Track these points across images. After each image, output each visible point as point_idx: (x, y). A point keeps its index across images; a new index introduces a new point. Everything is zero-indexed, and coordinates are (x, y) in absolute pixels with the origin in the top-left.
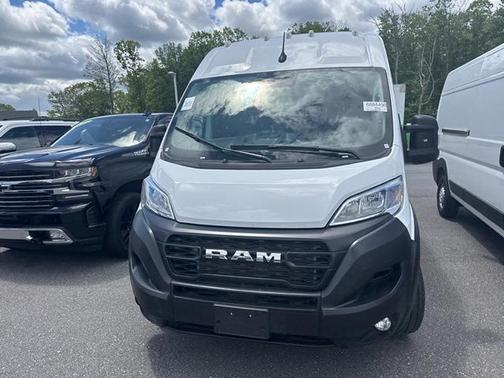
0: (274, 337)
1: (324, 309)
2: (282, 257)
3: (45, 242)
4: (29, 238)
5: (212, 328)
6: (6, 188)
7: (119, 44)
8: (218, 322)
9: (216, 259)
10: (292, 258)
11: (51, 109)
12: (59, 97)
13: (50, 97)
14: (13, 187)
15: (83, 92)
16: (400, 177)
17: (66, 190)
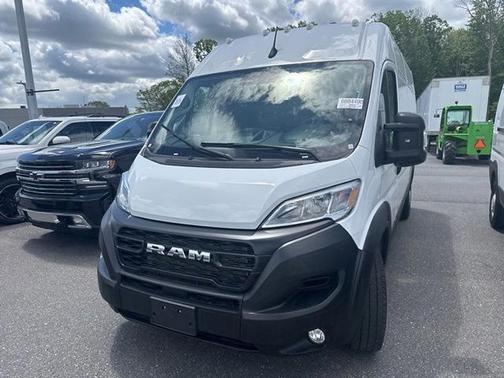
0: (201, 335)
1: (244, 312)
2: (211, 256)
3: (70, 226)
4: (57, 221)
5: (149, 318)
6: (40, 176)
7: (198, 44)
8: (154, 314)
9: (155, 253)
10: (220, 258)
11: (140, 106)
12: (146, 94)
13: (138, 94)
14: (46, 176)
15: (166, 90)
16: (359, 180)
17: (87, 181)
